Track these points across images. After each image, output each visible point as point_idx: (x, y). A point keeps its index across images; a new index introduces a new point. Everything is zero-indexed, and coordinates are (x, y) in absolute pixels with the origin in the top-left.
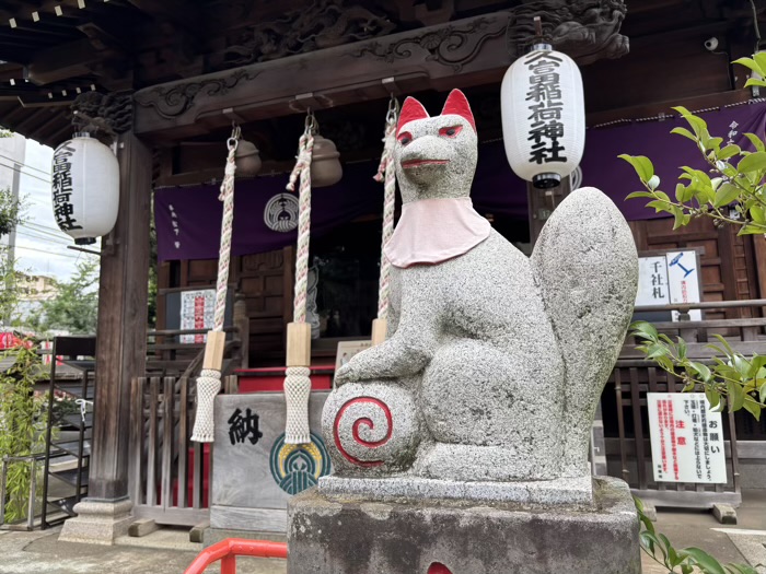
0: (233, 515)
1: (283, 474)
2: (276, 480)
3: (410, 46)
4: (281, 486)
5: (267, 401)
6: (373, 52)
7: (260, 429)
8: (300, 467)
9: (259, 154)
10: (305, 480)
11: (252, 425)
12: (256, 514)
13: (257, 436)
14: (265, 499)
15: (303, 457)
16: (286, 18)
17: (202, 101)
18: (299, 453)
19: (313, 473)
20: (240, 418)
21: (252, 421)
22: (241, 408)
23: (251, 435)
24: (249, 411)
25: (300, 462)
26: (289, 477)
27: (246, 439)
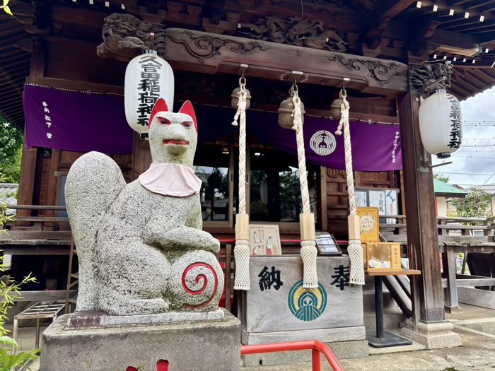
0: (266, 337)
1: (297, 308)
2: (293, 312)
3: (360, 65)
4: (296, 316)
5: (286, 261)
6: (340, 61)
7: (281, 280)
8: (308, 303)
9: (250, 99)
10: (311, 310)
11: (276, 277)
12: (282, 335)
13: (279, 284)
14: (286, 325)
15: (309, 296)
16: (290, 20)
17: (225, 53)
18: (308, 294)
19: (316, 305)
20: (267, 273)
21: (276, 275)
22: (268, 266)
23: (275, 284)
24: (273, 268)
25: (308, 299)
26: (301, 309)
27: (272, 287)
